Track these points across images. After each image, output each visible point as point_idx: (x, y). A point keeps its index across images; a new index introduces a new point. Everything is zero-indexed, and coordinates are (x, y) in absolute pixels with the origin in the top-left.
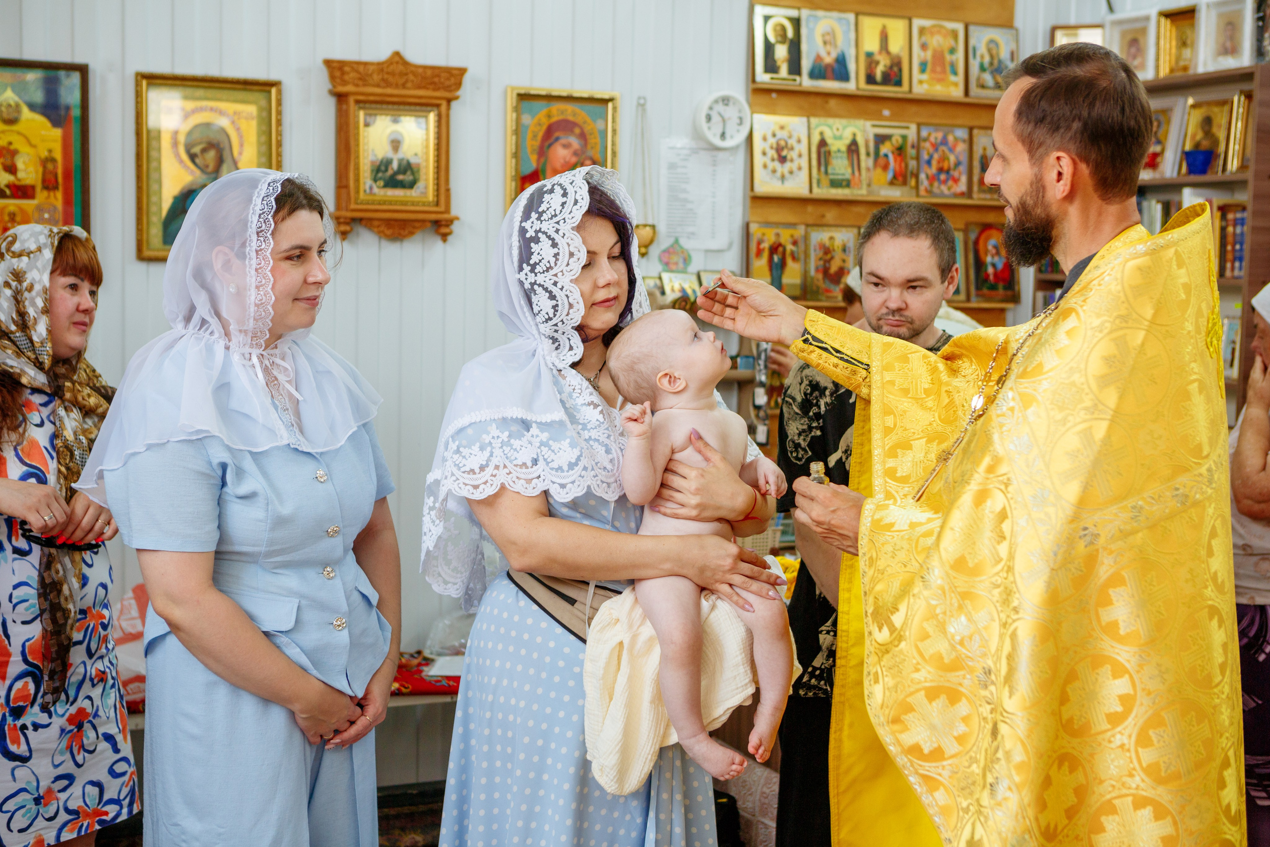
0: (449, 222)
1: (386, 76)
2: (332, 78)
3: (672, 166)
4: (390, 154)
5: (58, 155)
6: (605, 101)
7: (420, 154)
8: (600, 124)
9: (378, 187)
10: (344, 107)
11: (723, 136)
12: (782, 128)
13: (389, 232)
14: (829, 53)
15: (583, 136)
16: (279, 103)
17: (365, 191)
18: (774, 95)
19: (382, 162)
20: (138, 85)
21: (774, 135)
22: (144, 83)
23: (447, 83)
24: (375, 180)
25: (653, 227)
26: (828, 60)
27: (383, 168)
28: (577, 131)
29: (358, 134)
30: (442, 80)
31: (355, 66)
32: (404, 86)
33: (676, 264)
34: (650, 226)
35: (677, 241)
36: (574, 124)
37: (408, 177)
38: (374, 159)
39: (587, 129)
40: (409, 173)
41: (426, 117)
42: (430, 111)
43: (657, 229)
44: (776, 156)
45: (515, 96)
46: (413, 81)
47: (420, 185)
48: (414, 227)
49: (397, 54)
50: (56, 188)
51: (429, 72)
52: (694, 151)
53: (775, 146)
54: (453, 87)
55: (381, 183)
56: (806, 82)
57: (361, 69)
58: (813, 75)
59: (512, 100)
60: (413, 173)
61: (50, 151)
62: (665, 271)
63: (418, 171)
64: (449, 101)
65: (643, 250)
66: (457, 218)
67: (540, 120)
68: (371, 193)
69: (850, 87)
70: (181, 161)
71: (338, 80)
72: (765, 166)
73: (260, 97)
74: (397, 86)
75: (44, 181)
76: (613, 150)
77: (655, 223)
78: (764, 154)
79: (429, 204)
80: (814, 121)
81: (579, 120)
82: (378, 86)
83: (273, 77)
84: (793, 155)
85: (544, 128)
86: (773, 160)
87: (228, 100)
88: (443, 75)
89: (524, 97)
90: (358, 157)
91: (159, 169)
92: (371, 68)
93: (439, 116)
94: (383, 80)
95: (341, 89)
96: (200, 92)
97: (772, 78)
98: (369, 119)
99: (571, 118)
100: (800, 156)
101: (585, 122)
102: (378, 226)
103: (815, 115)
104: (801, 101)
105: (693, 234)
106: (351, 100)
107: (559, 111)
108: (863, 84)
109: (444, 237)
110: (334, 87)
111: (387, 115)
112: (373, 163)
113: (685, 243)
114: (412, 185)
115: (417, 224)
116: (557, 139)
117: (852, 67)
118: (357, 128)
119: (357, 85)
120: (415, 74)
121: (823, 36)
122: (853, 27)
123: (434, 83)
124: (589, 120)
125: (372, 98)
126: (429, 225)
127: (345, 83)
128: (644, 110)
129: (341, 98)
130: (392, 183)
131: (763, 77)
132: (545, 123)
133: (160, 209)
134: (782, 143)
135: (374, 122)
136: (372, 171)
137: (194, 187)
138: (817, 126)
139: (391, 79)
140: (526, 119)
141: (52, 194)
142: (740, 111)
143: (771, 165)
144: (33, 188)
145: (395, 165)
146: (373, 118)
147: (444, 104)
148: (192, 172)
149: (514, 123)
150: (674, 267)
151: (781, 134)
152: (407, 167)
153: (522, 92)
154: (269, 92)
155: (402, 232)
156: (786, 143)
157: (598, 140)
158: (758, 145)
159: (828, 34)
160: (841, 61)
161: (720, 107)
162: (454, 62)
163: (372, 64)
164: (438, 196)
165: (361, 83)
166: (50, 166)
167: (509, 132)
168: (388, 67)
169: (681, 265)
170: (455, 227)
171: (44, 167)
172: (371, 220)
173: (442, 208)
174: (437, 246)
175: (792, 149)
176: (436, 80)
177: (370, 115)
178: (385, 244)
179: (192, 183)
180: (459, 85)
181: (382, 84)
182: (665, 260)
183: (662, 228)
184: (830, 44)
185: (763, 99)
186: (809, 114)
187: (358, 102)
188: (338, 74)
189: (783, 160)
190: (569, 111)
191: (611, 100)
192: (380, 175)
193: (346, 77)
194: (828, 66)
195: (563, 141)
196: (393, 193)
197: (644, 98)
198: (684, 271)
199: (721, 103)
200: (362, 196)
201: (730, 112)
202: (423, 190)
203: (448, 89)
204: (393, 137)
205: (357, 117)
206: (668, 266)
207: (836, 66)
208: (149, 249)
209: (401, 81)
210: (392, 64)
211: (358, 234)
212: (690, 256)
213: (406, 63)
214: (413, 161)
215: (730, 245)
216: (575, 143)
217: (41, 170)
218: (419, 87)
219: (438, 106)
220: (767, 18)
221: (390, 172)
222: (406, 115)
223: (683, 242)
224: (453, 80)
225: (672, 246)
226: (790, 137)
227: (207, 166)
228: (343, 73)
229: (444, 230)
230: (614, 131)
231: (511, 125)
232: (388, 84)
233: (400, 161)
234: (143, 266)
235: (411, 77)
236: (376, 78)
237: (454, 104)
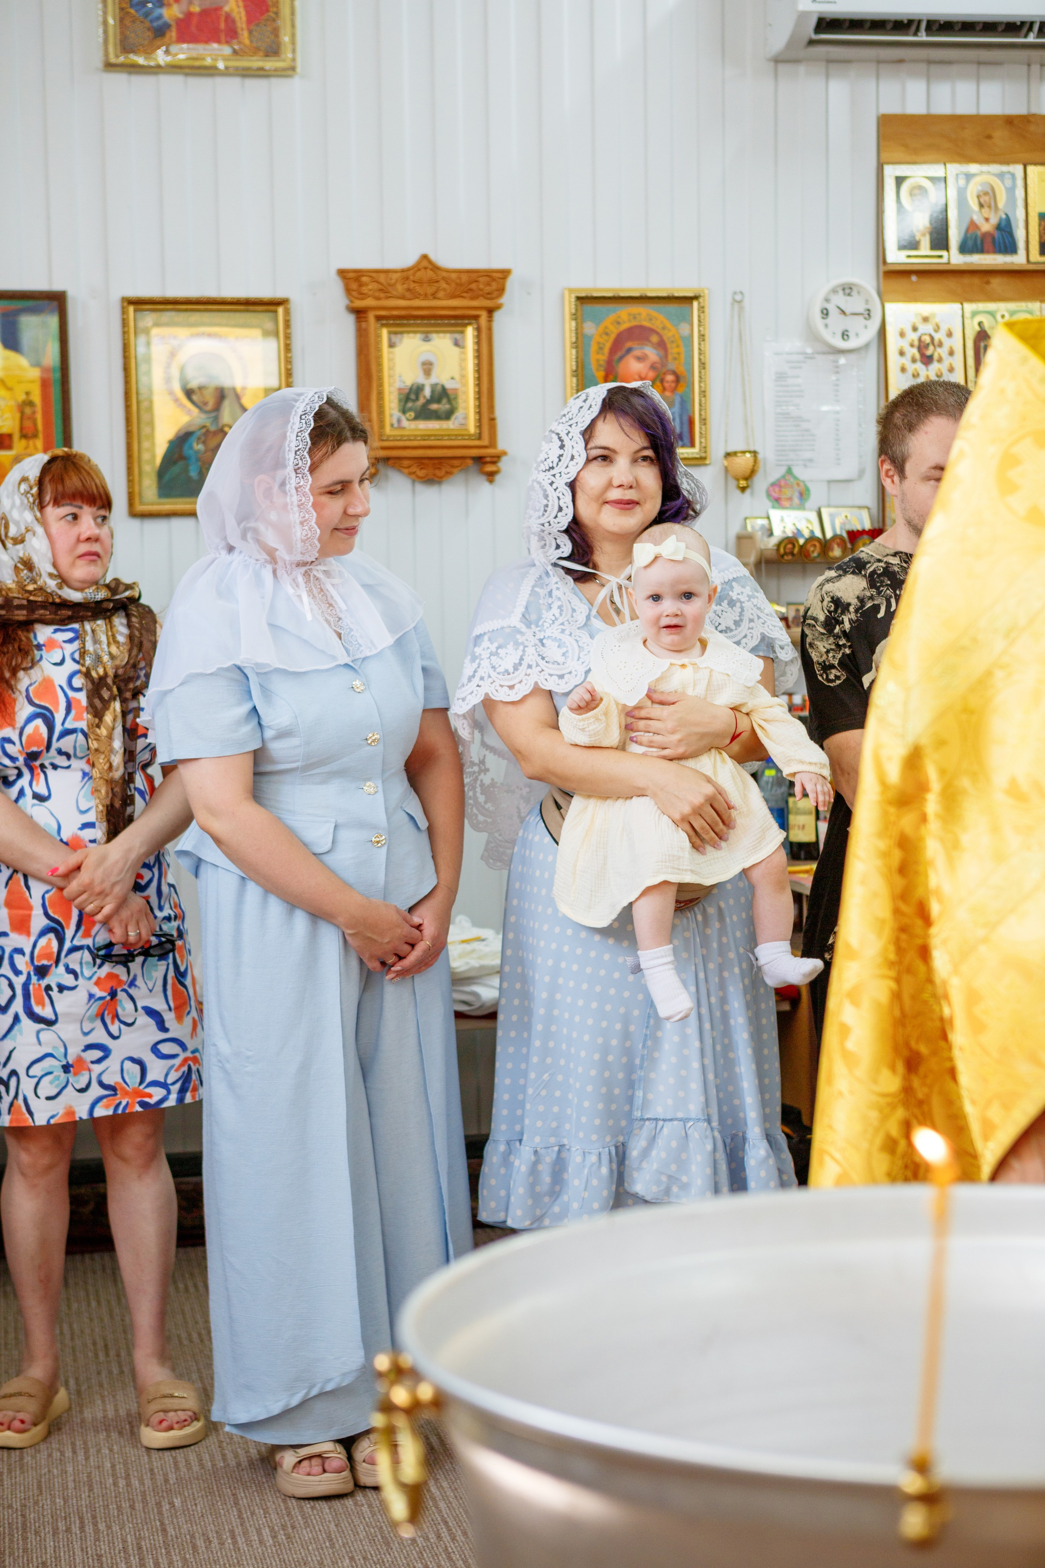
0: (496, 459)
1: (412, 285)
2: (348, 291)
3: (781, 377)
4: (421, 379)
5: (36, 398)
6: (688, 300)
7: (457, 377)
8: (684, 329)
9: (408, 420)
10: (364, 325)
11: (845, 335)
12: (926, 320)
13: (421, 473)
14: (987, 220)
15: (662, 345)
16: (287, 324)
17: (392, 425)
18: (914, 278)
19: (411, 389)
20: (124, 312)
21: (915, 329)
22: (131, 309)
23: (488, 289)
24: (404, 411)
25: (755, 453)
26: (986, 227)
27: (413, 397)
28: (654, 339)
29: (379, 358)
30: (481, 286)
31: (374, 275)
32: (434, 296)
33: (790, 499)
34: (750, 452)
35: (789, 471)
36: (652, 331)
37: (444, 406)
38: (402, 386)
39: (667, 335)
40: (444, 401)
41: (462, 332)
42: (466, 325)
43: (760, 456)
44: (918, 356)
45: (573, 300)
46: (444, 290)
47: (459, 414)
48: (453, 467)
49: (425, 257)
50: (35, 436)
51: (464, 278)
52: (810, 357)
53: (916, 343)
54: (496, 293)
55: (412, 414)
56: (955, 258)
57: (382, 278)
58: (964, 249)
59: (570, 305)
60: (449, 401)
61: (27, 394)
62: (773, 507)
63: (456, 398)
64: (491, 311)
65: (743, 483)
66: (505, 453)
67: (606, 328)
68: (400, 428)
69: (1018, 260)
70: (176, 400)
71: (354, 293)
72: (903, 370)
73: (265, 320)
74: (426, 297)
75: (22, 429)
76: (700, 360)
77: (757, 449)
78: (902, 353)
79: (470, 437)
80: (969, 307)
81: (656, 325)
82: (403, 298)
83: (279, 294)
84: (943, 352)
85: (613, 337)
86: (914, 360)
87: (227, 325)
88: (481, 279)
89: (583, 300)
90: (381, 385)
91: (150, 409)
92: (395, 276)
93: (478, 329)
94: (408, 290)
95: (359, 304)
96: (195, 317)
97: (909, 256)
98: (394, 338)
99: (646, 324)
100: (951, 353)
101: (664, 328)
102: (409, 467)
103: (971, 300)
104: (951, 283)
105: (811, 460)
106: (371, 316)
107: (626, 315)
108: (1035, 256)
109: (491, 476)
110: (352, 302)
111: (415, 332)
112: (400, 389)
113: (800, 472)
114: (448, 415)
115: (456, 462)
116: (629, 350)
117: (1020, 234)
118: (379, 350)
119: (378, 299)
120: (447, 281)
121: (978, 197)
122: (1020, 183)
123: (471, 290)
124: (668, 325)
125: (395, 313)
126: (470, 462)
127: (363, 296)
128: (741, 309)
129: (359, 313)
130: (424, 414)
131: (896, 256)
132: (614, 331)
133: (154, 456)
134: (927, 339)
135: (401, 341)
136: (400, 400)
137: (191, 429)
138: (974, 314)
139: (418, 289)
140: (589, 328)
141: (31, 442)
142: (867, 302)
143: (911, 368)
144: (10, 436)
145: (427, 392)
146: (399, 336)
147: (484, 315)
148: (189, 412)
149: (574, 335)
150: (786, 504)
151: (924, 329)
152: (442, 394)
153: (583, 295)
154: (276, 312)
155: (437, 472)
156: (932, 338)
157: (682, 349)
158: (893, 343)
159: (986, 194)
160: (1005, 228)
161: (840, 300)
162: (496, 264)
163: (395, 271)
164: (479, 426)
165: (382, 295)
166: (28, 411)
167: (568, 344)
168: (414, 275)
169: (796, 500)
170: (503, 464)
171: (22, 413)
172: (399, 458)
173: (485, 441)
174: (484, 488)
175: (940, 344)
176: (474, 286)
177: (396, 333)
178: (420, 487)
179: (189, 424)
180: (501, 290)
181: (408, 295)
182: (776, 495)
183: (767, 454)
184: (989, 207)
185: (899, 284)
186: (962, 298)
187: (379, 318)
188: (354, 286)
189: (927, 360)
190: (643, 314)
191: (696, 298)
192: (410, 405)
193: (365, 290)
194: (985, 235)
195: (637, 353)
196: (425, 426)
197: (741, 293)
198: (801, 507)
199: (841, 292)
200: (388, 430)
201: (855, 304)
202: (463, 422)
203: (489, 296)
204: (424, 358)
205: (379, 336)
206: (777, 502)
207: (997, 234)
208: (141, 503)
209: (430, 290)
210: (419, 270)
211: (387, 477)
212: (808, 490)
213: (435, 268)
214: (449, 385)
215: (861, 473)
216: (652, 353)
217: (18, 415)
218: (453, 296)
219: (476, 318)
220: (900, 180)
221: (422, 401)
222: (437, 332)
223: (797, 471)
224: (494, 285)
225: (784, 477)
226: (937, 329)
227: (206, 404)
228: (361, 285)
229: (490, 468)
230: (702, 337)
231: (570, 337)
232: (416, 296)
233: (434, 387)
234: (136, 523)
235: (443, 285)
236: (400, 288)
237: (497, 315)
